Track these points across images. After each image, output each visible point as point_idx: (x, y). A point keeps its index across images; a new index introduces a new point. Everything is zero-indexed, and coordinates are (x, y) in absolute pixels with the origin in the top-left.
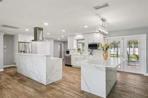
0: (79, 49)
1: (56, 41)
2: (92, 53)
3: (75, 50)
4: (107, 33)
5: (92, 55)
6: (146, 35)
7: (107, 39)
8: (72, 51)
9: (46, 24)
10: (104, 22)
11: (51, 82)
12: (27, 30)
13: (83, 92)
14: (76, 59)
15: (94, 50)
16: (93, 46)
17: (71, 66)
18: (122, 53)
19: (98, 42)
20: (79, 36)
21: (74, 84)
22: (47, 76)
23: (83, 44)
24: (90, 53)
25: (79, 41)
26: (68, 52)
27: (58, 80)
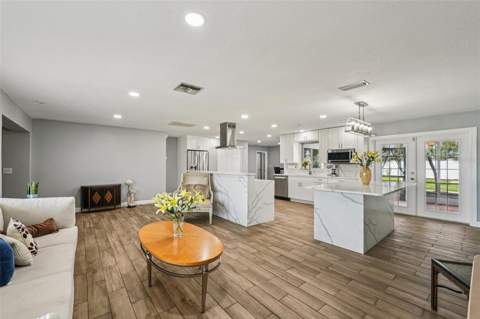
0: (305, 164)
1: (252, 147)
2: (336, 172)
3: (296, 164)
4: (370, 129)
5: (337, 176)
6: (475, 129)
7: (375, 141)
8: (290, 167)
9: (245, 117)
10: (361, 108)
11: (255, 223)
12: (207, 128)
13: (318, 242)
14: (300, 185)
15: (341, 165)
16: (340, 157)
17: (288, 199)
18: (413, 173)
19: (352, 147)
20: (306, 135)
21: (299, 229)
22: (249, 212)
23: (316, 152)
24: (331, 172)
25: (305, 146)
26: (278, 170)
27: (266, 221)
